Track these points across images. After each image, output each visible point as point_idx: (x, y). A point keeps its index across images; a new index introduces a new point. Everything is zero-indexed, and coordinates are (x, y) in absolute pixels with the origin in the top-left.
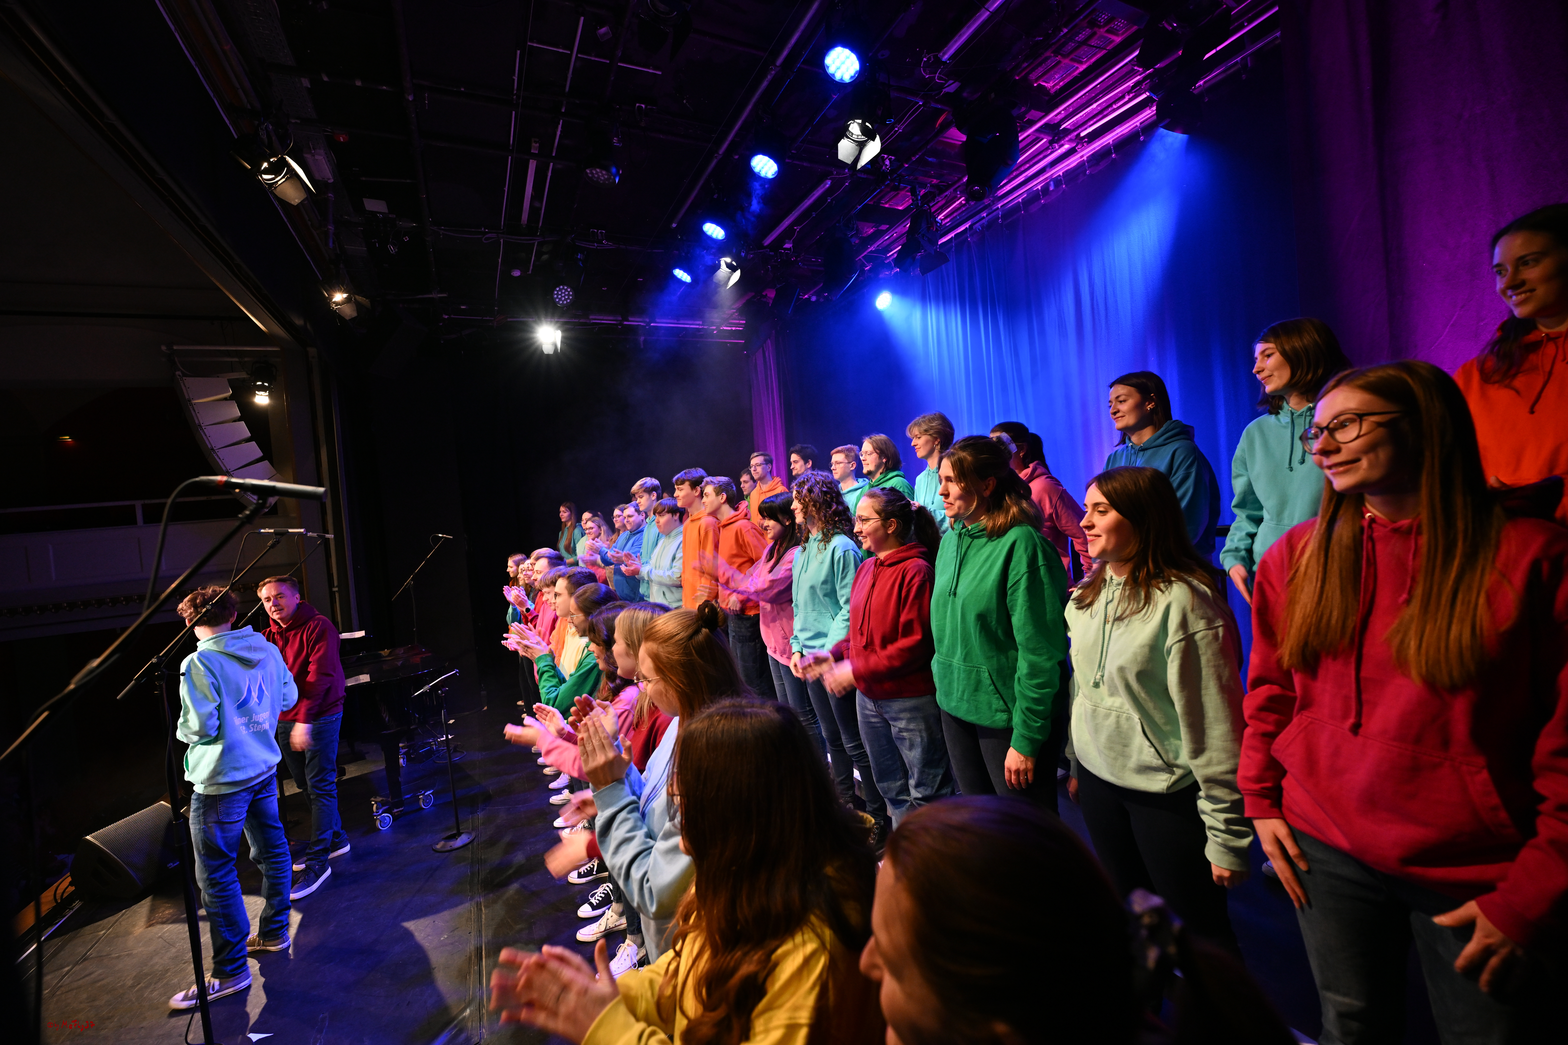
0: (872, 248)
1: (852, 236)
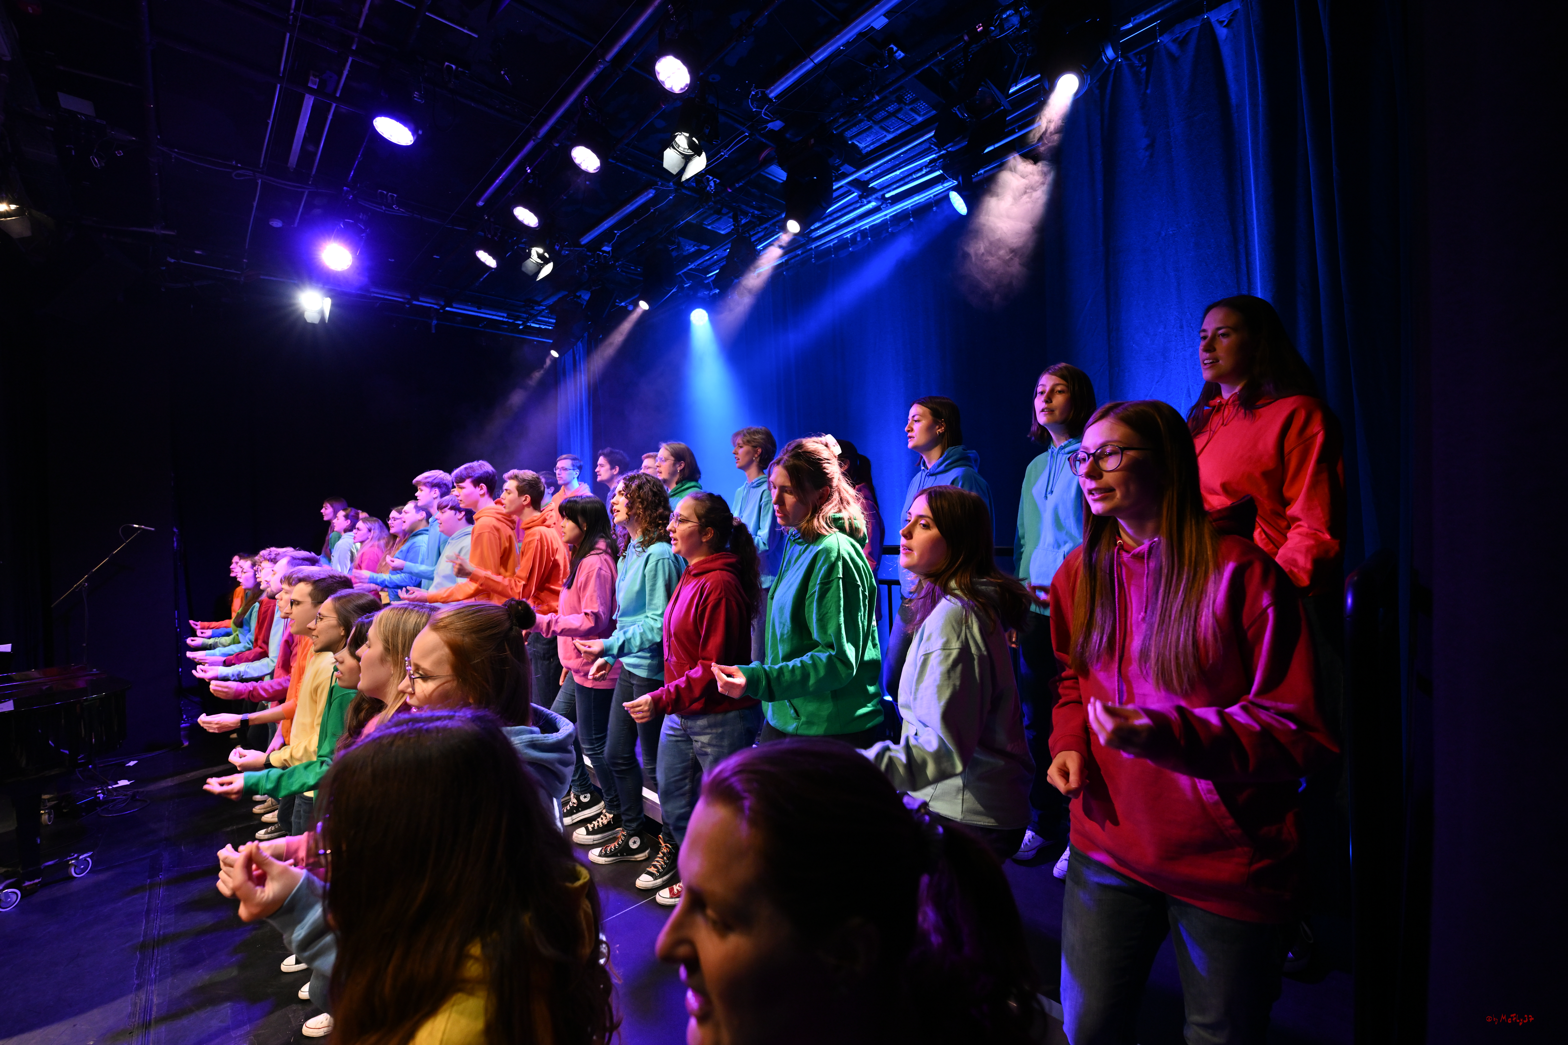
0: (693, 266)
1: (673, 250)
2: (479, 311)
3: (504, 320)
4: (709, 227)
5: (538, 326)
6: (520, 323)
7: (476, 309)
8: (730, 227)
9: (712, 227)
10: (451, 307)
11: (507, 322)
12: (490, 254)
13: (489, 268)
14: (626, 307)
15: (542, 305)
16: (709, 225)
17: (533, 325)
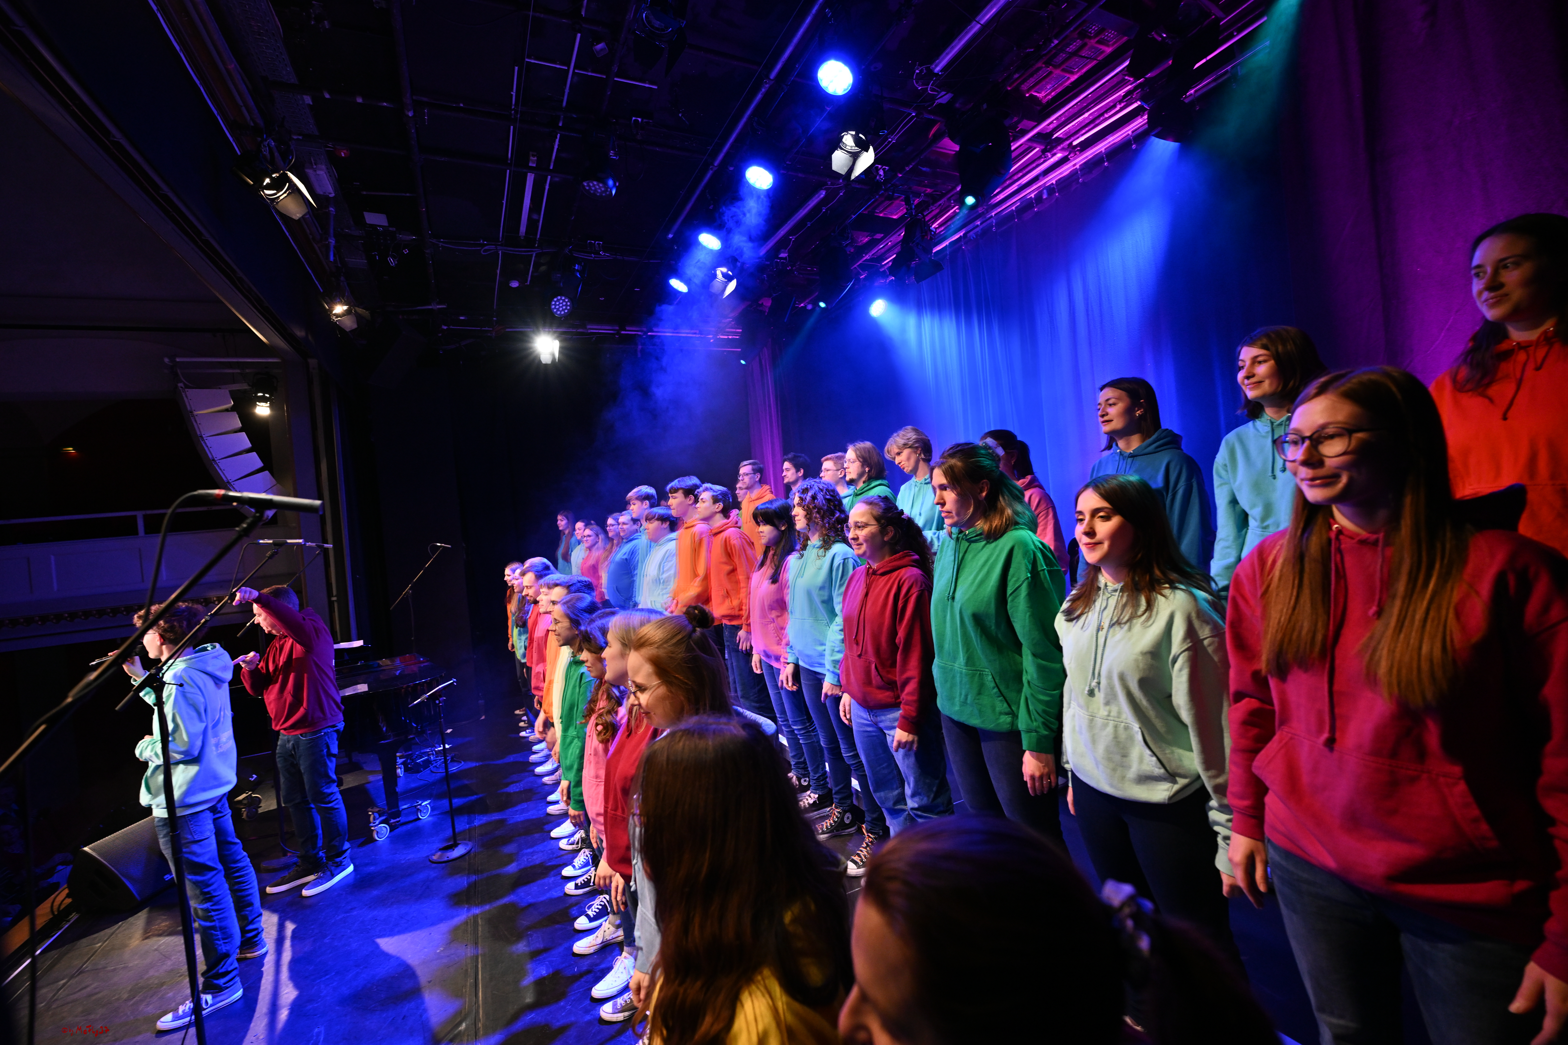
0: (867, 257)
1: (846, 245)
2: (675, 331)
3: (697, 336)
4: (881, 215)
5: (726, 337)
6: (711, 337)
8: (902, 210)
9: (885, 214)
11: (700, 337)
12: (682, 281)
13: (682, 294)
14: (805, 308)
15: (729, 318)
16: (881, 212)
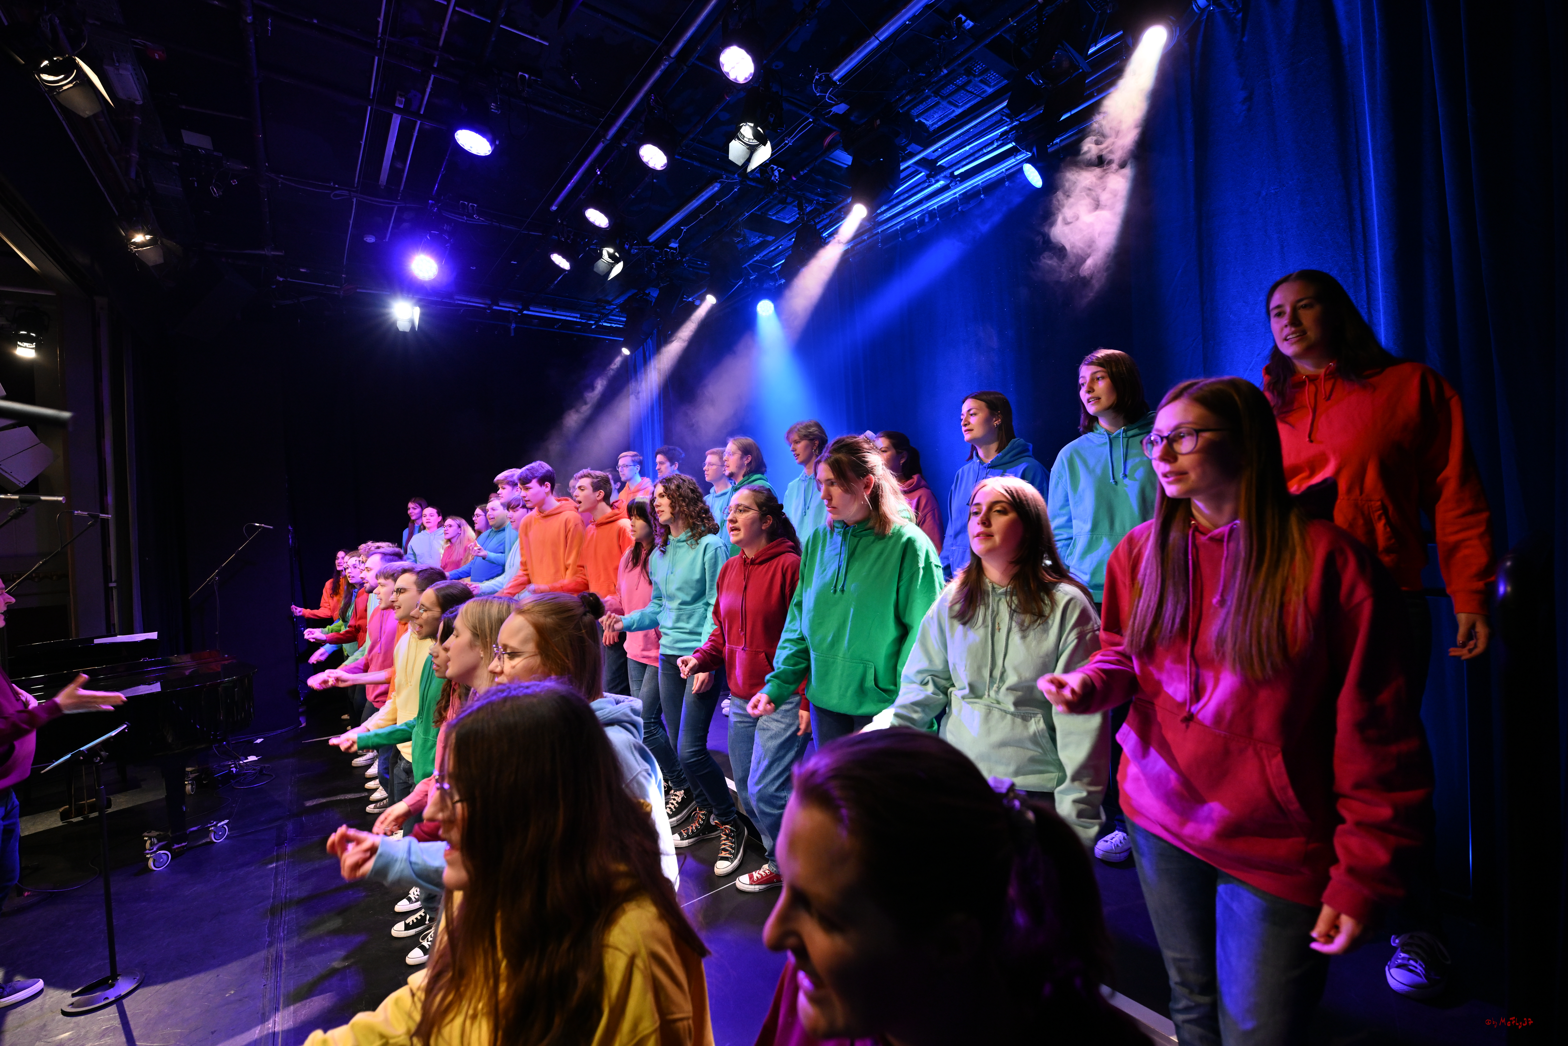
0: (758, 258)
1: (739, 242)
2: (554, 312)
3: (578, 320)
4: (774, 218)
5: (609, 325)
6: (593, 322)
7: (551, 311)
8: (794, 216)
9: (777, 217)
10: (529, 310)
11: (581, 322)
12: (564, 257)
13: (563, 270)
14: (693, 302)
15: (613, 305)
16: (773, 215)
17: (605, 324)
